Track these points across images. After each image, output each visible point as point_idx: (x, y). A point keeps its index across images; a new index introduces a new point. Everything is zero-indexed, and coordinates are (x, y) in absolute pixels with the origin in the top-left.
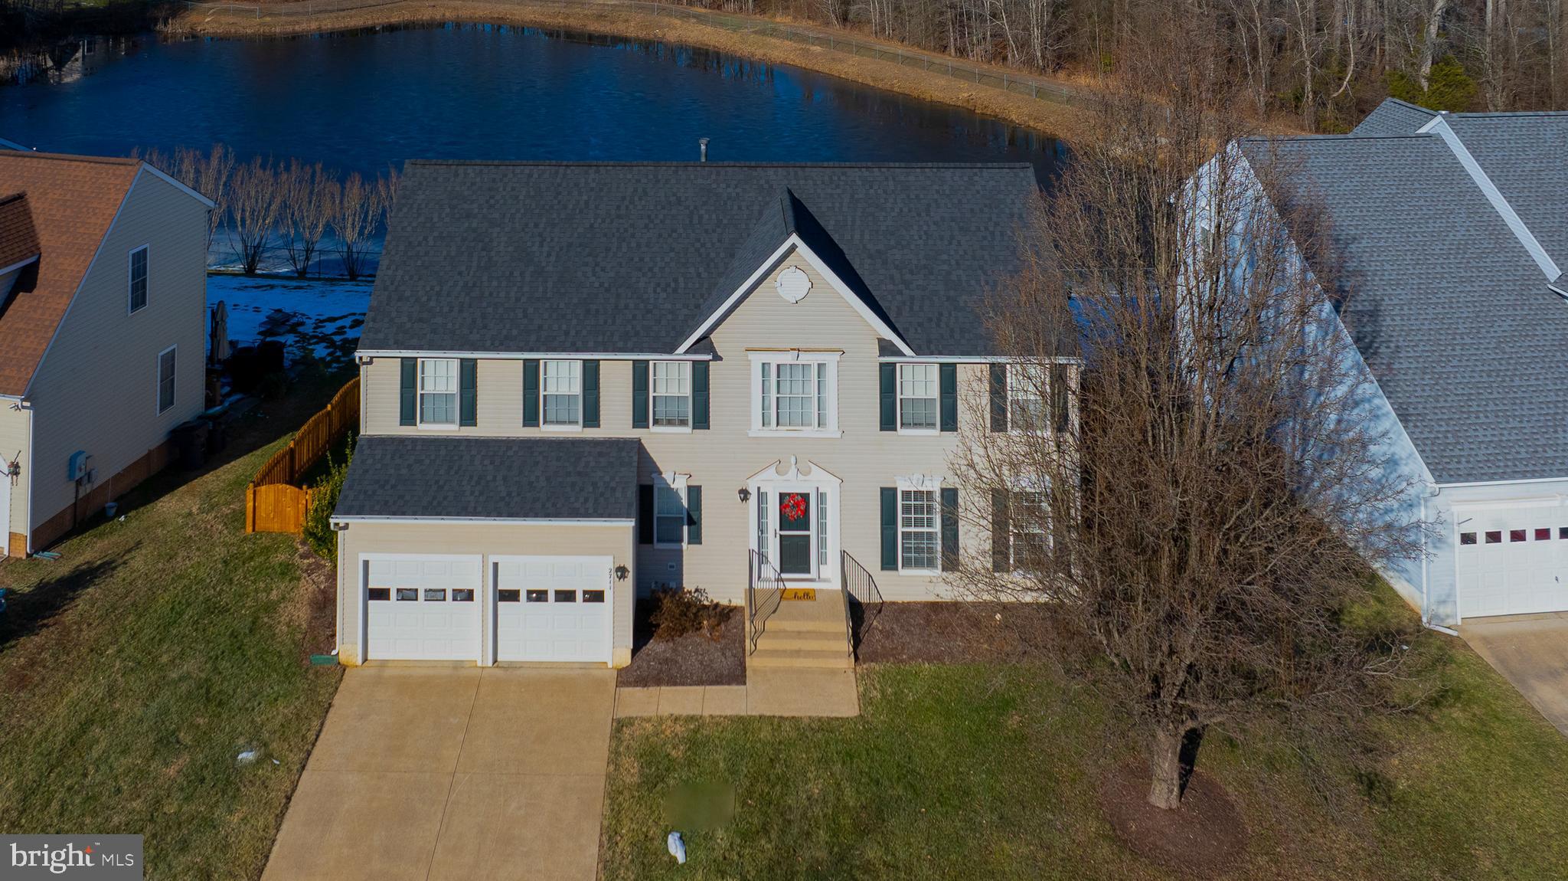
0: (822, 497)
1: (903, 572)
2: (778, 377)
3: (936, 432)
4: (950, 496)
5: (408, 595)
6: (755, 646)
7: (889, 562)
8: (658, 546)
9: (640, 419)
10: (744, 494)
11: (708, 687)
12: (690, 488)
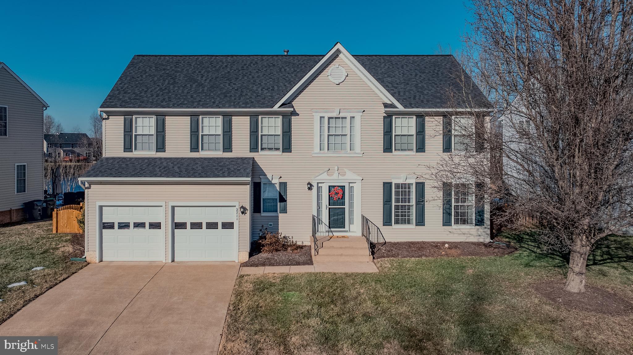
0: (351, 188)
1: (394, 226)
2: (329, 124)
3: (413, 153)
4: (421, 187)
5: (124, 226)
6: (318, 253)
7: (387, 222)
8: (263, 214)
9: (254, 148)
10: (310, 187)
11: (291, 266)
12: (281, 183)
